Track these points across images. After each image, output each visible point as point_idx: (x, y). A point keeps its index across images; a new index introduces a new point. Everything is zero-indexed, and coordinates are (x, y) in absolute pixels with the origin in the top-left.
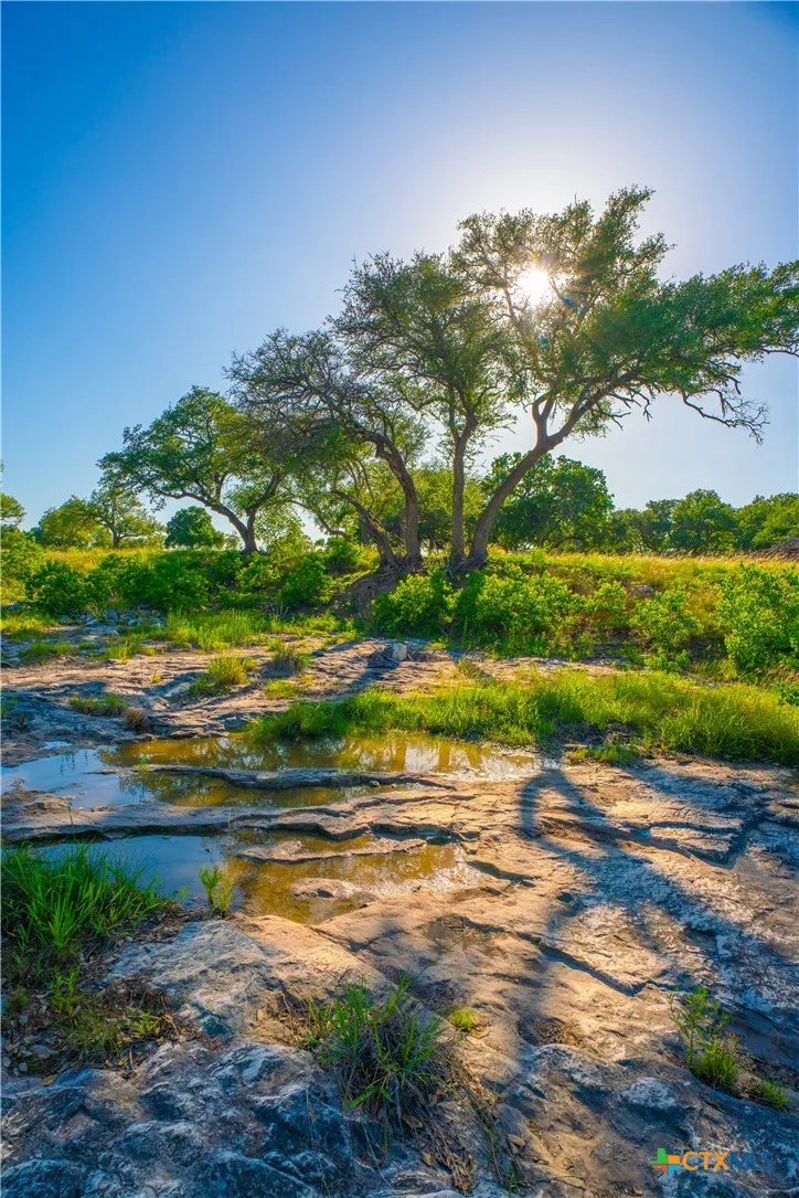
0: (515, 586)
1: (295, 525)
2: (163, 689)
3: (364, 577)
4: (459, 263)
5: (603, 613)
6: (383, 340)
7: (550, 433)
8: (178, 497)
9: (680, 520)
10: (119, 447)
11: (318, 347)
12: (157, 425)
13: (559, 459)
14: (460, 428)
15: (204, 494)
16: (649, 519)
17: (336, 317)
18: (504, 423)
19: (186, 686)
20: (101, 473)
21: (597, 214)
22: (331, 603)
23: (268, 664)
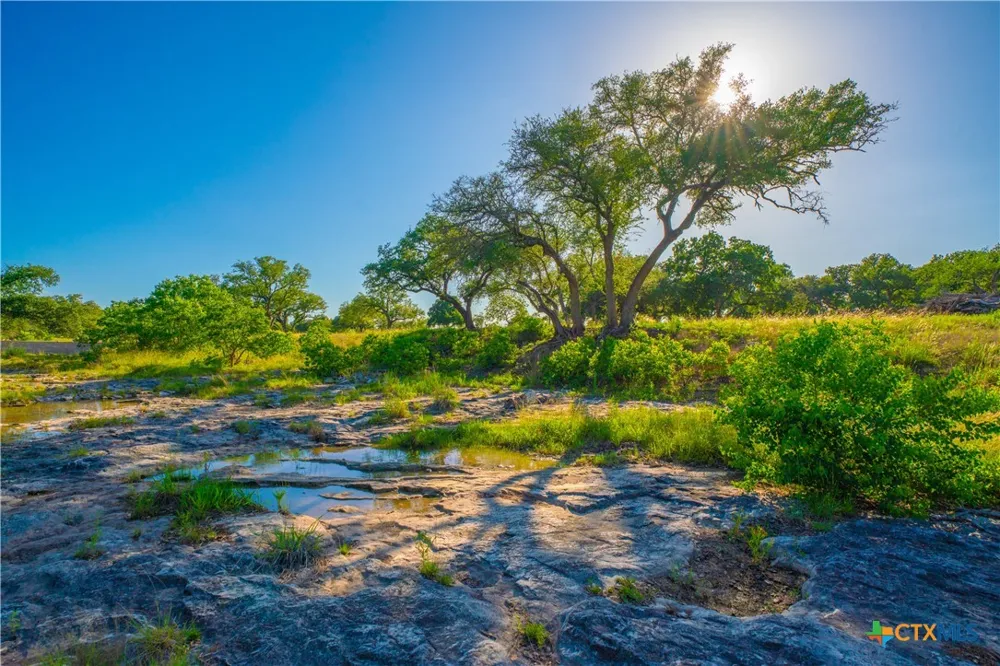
0: (642, 347)
1: (521, 306)
2: (353, 420)
3: (542, 344)
4: (595, 112)
5: (708, 365)
6: (540, 173)
7: (674, 228)
8: (416, 291)
9: (858, 281)
10: (376, 259)
11: (497, 183)
12: (404, 242)
13: (731, 240)
14: (604, 228)
15: (434, 289)
16: (828, 283)
17: (505, 161)
18: (635, 223)
19: (367, 419)
20: (365, 278)
21: (696, 64)
22: (514, 365)
23: (429, 406)
